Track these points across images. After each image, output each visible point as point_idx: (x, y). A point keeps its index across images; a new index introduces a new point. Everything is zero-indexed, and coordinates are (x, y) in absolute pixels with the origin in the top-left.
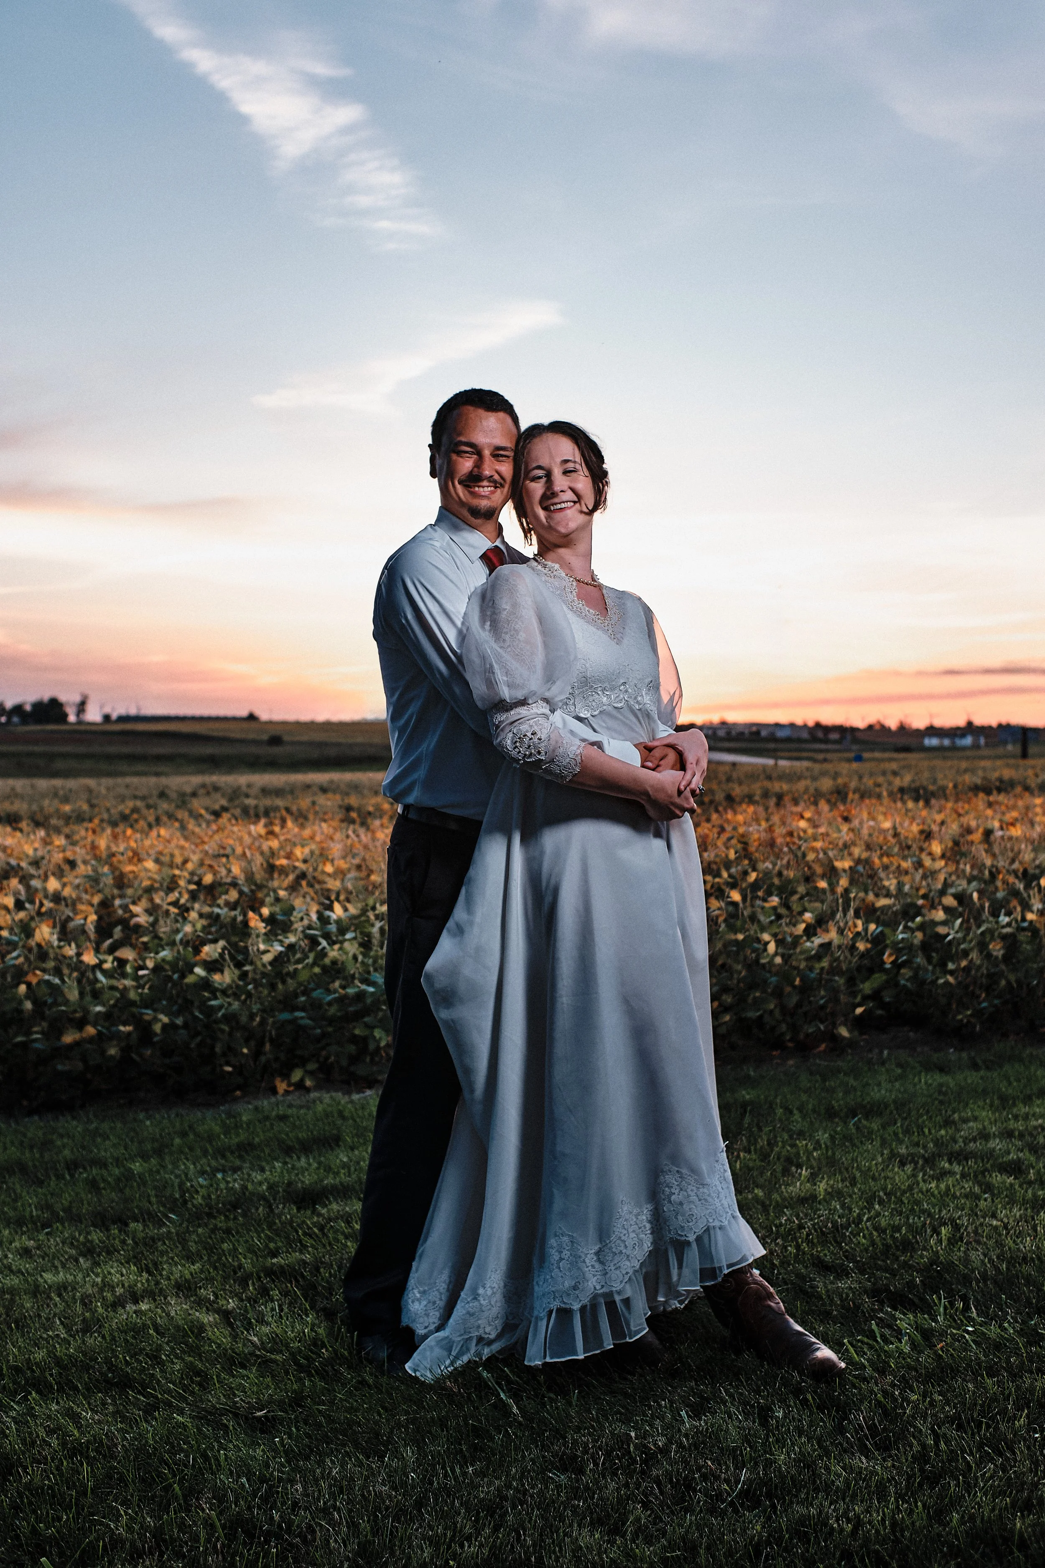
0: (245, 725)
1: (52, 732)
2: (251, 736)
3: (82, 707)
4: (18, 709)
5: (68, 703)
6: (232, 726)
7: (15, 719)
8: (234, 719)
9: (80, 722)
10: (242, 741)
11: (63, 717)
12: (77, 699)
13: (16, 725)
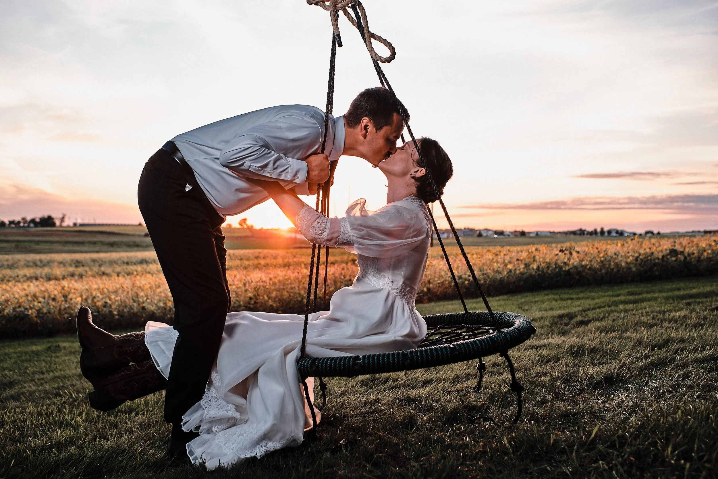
0: (136, 228)
1: (48, 231)
2: (137, 233)
3: (62, 219)
4: (33, 221)
5: (57, 218)
6: (130, 228)
7: (32, 225)
8: (132, 225)
9: (61, 226)
10: (133, 235)
11: (53, 225)
12: (61, 216)
13: (32, 228)
